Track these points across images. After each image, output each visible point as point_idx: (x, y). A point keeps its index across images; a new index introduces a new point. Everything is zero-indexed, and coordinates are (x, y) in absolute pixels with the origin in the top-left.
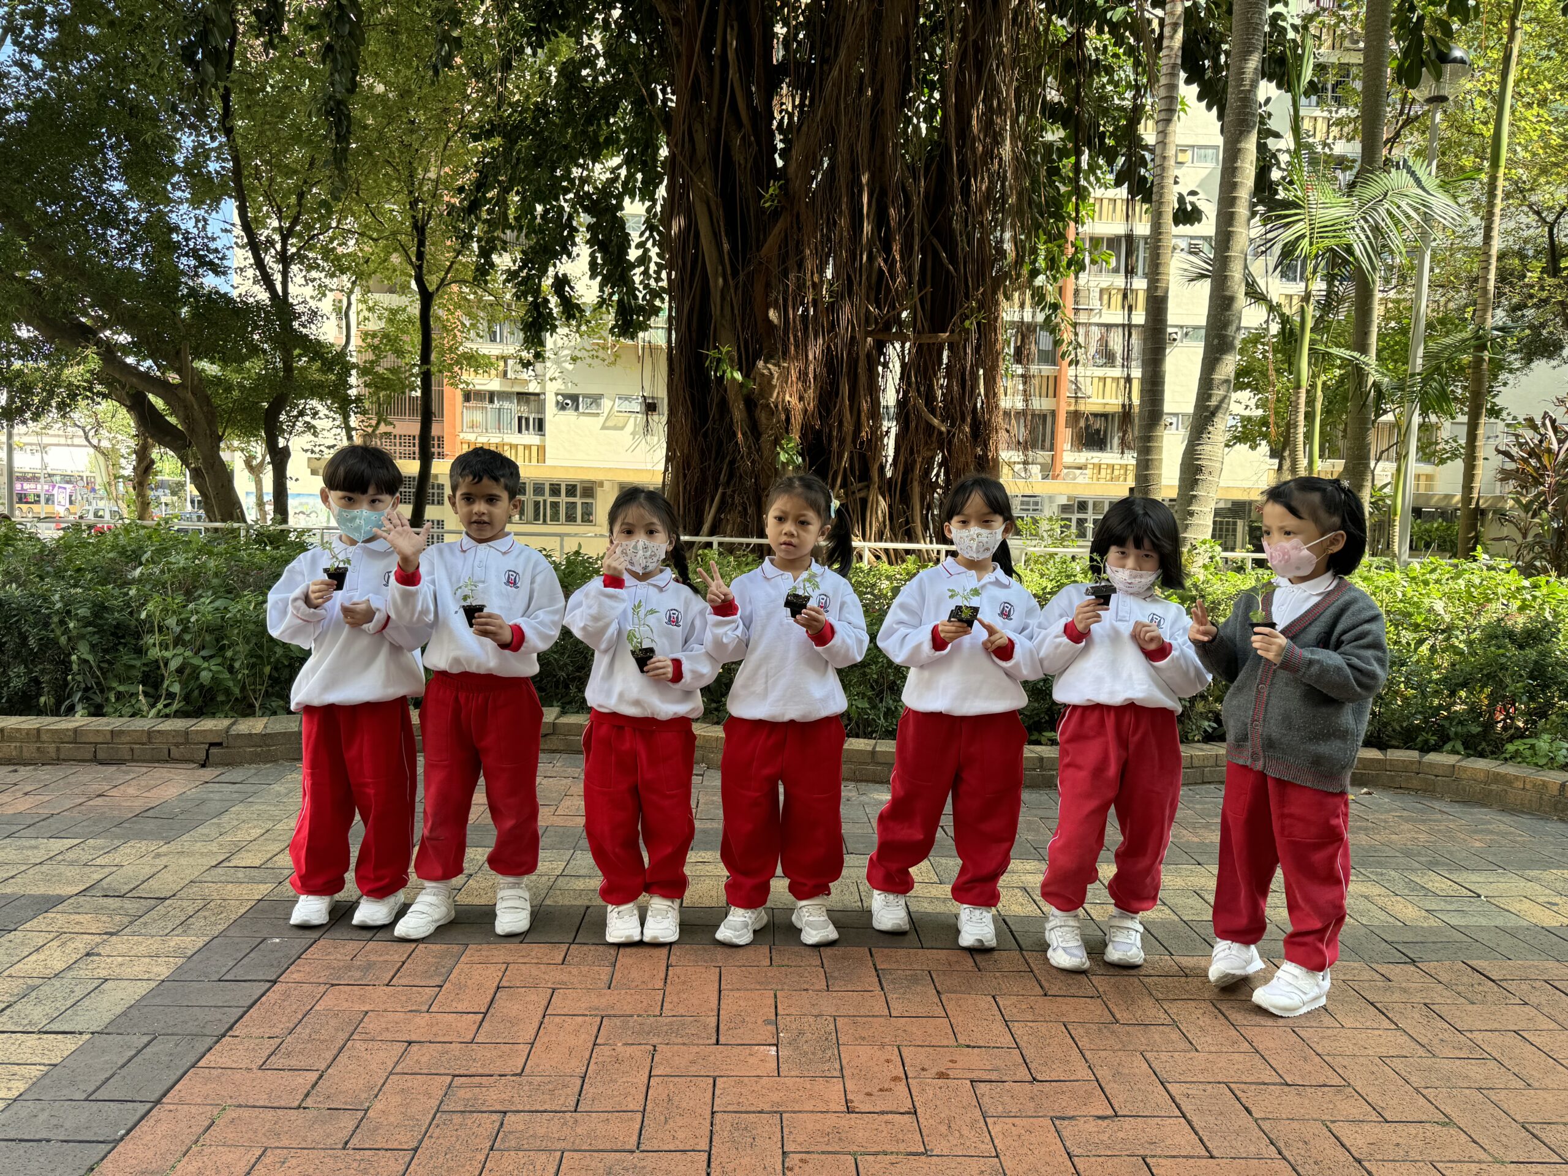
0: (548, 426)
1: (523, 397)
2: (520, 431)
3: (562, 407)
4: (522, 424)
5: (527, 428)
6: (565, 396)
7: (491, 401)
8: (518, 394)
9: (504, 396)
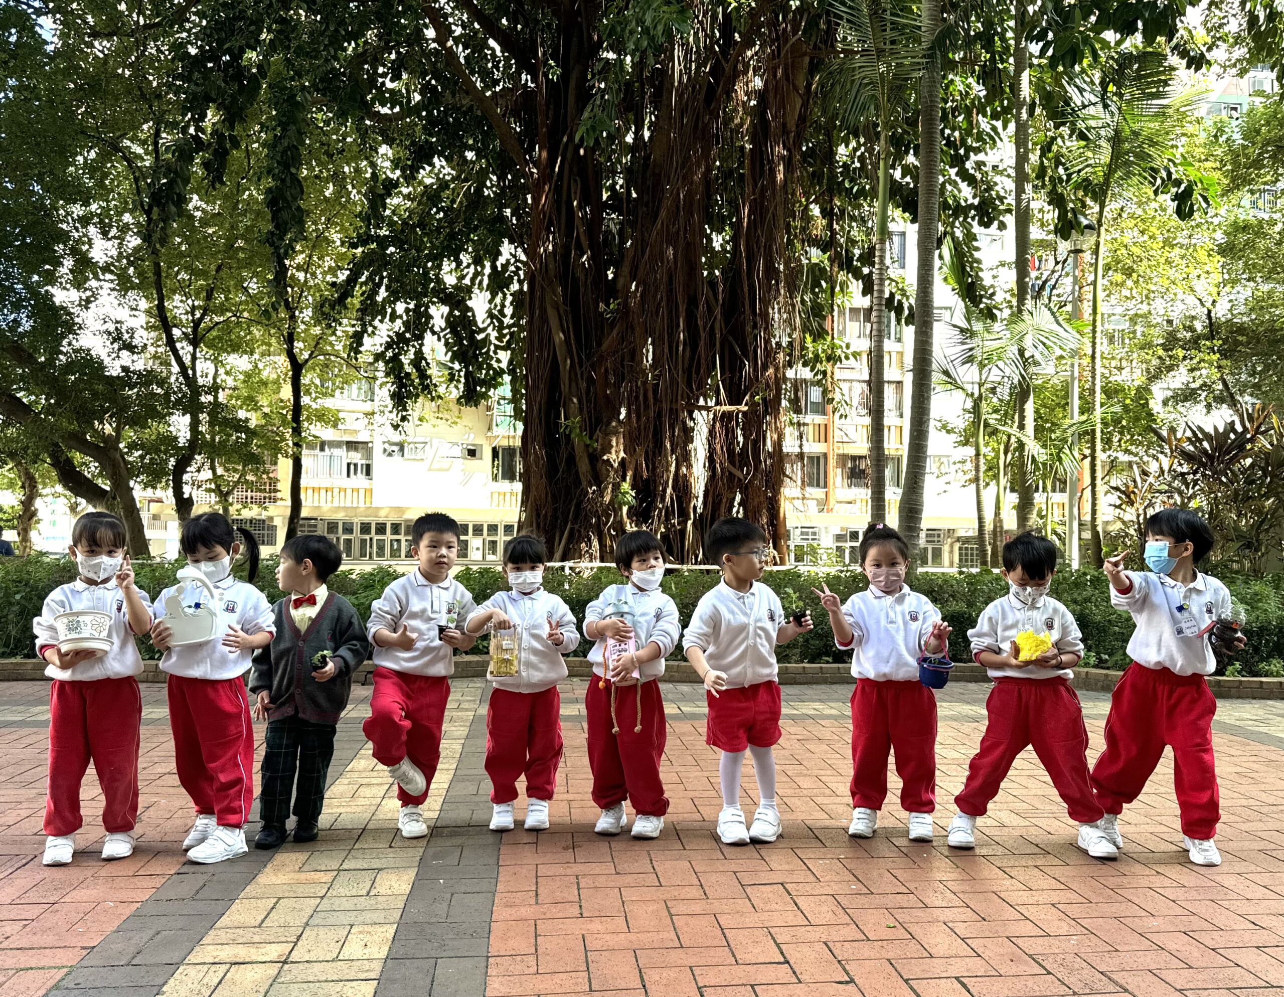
0: (375, 471)
1: (352, 445)
2: (348, 475)
3: (389, 453)
4: (351, 469)
5: (355, 473)
8: (348, 443)
9: (335, 444)
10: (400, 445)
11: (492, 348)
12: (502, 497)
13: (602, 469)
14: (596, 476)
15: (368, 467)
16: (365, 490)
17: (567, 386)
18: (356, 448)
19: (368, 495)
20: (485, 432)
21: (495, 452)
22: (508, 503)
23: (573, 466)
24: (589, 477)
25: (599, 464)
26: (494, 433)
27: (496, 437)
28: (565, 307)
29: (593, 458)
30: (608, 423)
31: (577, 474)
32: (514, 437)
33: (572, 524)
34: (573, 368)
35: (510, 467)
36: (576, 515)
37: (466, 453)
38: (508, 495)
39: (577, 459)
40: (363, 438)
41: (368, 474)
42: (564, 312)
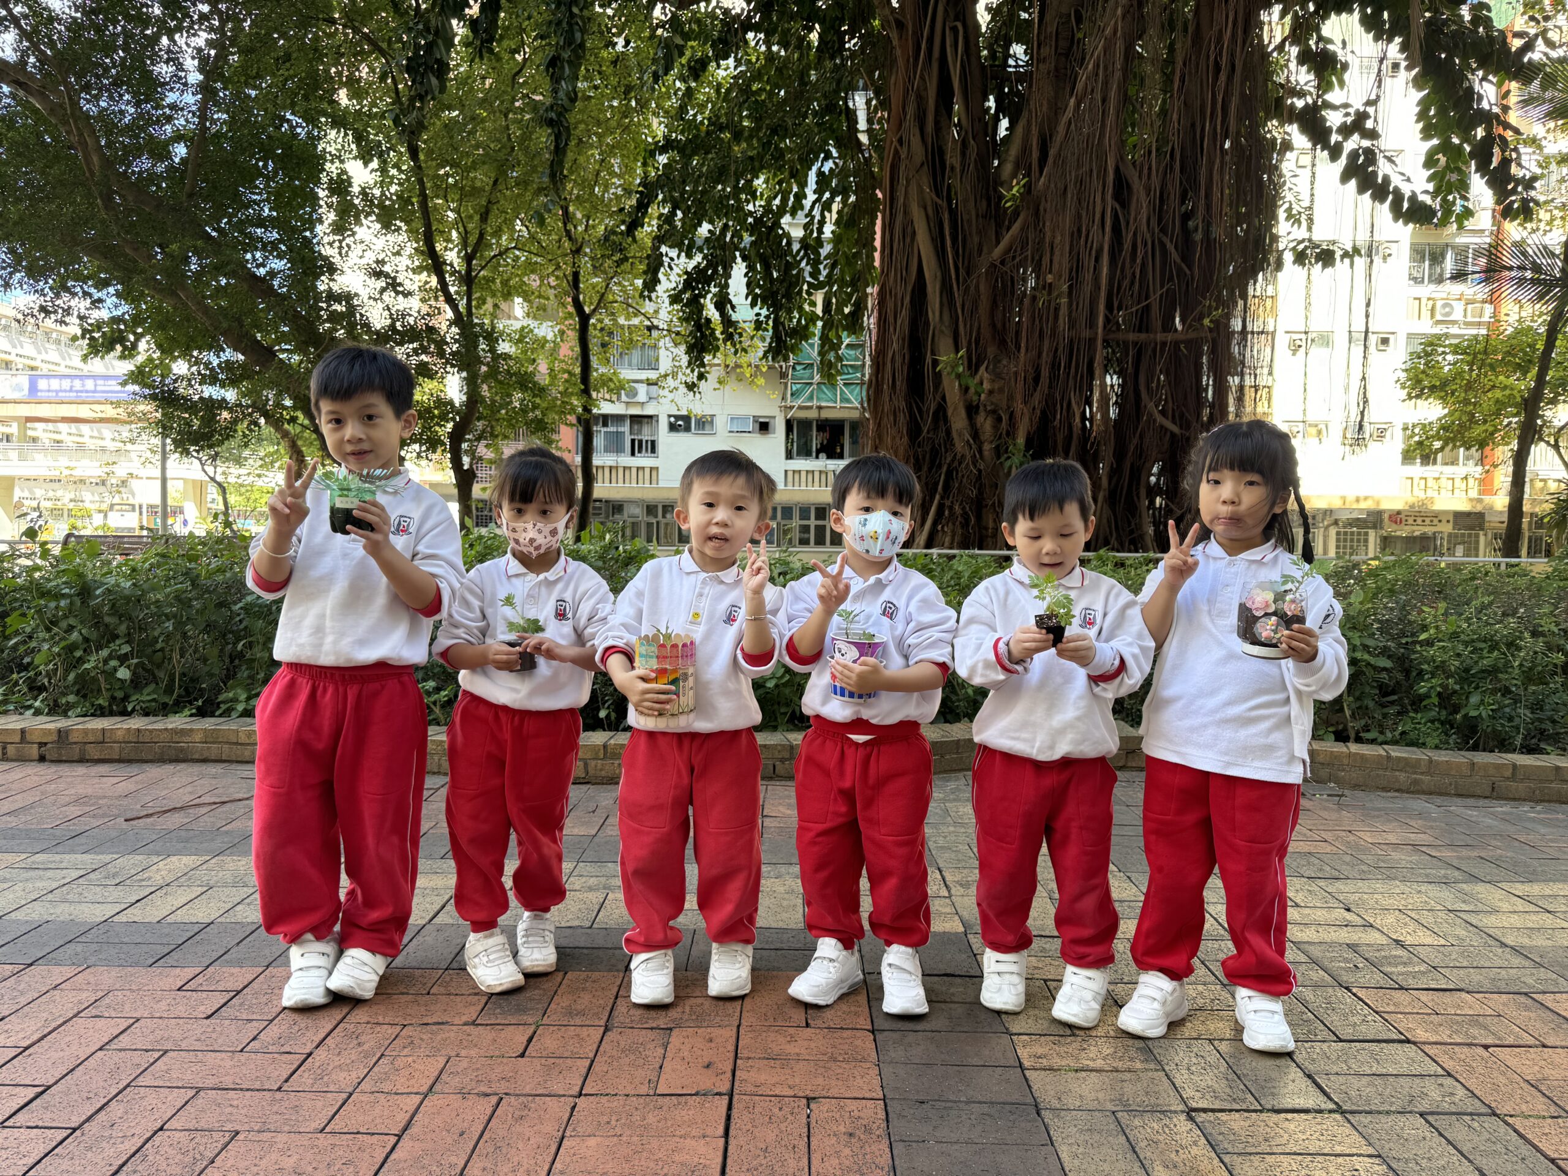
0: (661, 447)
1: (637, 420)
2: (633, 454)
3: (673, 428)
4: (636, 447)
5: (640, 451)
6: (677, 418)
7: (605, 425)
8: (632, 416)
9: (619, 418)
10: (686, 419)
11: (805, 287)
12: (797, 476)
13: (986, 424)
14: (976, 434)
15: (653, 443)
16: (651, 469)
17: (937, 314)
18: (640, 423)
19: (654, 473)
20: (779, 403)
21: (789, 424)
22: (803, 483)
23: (942, 423)
24: (967, 436)
25: (980, 418)
26: (789, 404)
27: (791, 408)
28: (939, 202)
29: (972, 410)
30: (997, 361)
31: (948, 432)
32: (811, 408)
33: (942, 498)
34: (946, 288)
35: (806, 443)
36: (947, 488)
37: (757, 426)
38: (803, 474)
39: (950, 412)
40: (648, 411)
41: (653, 450)
42: (937, 209)
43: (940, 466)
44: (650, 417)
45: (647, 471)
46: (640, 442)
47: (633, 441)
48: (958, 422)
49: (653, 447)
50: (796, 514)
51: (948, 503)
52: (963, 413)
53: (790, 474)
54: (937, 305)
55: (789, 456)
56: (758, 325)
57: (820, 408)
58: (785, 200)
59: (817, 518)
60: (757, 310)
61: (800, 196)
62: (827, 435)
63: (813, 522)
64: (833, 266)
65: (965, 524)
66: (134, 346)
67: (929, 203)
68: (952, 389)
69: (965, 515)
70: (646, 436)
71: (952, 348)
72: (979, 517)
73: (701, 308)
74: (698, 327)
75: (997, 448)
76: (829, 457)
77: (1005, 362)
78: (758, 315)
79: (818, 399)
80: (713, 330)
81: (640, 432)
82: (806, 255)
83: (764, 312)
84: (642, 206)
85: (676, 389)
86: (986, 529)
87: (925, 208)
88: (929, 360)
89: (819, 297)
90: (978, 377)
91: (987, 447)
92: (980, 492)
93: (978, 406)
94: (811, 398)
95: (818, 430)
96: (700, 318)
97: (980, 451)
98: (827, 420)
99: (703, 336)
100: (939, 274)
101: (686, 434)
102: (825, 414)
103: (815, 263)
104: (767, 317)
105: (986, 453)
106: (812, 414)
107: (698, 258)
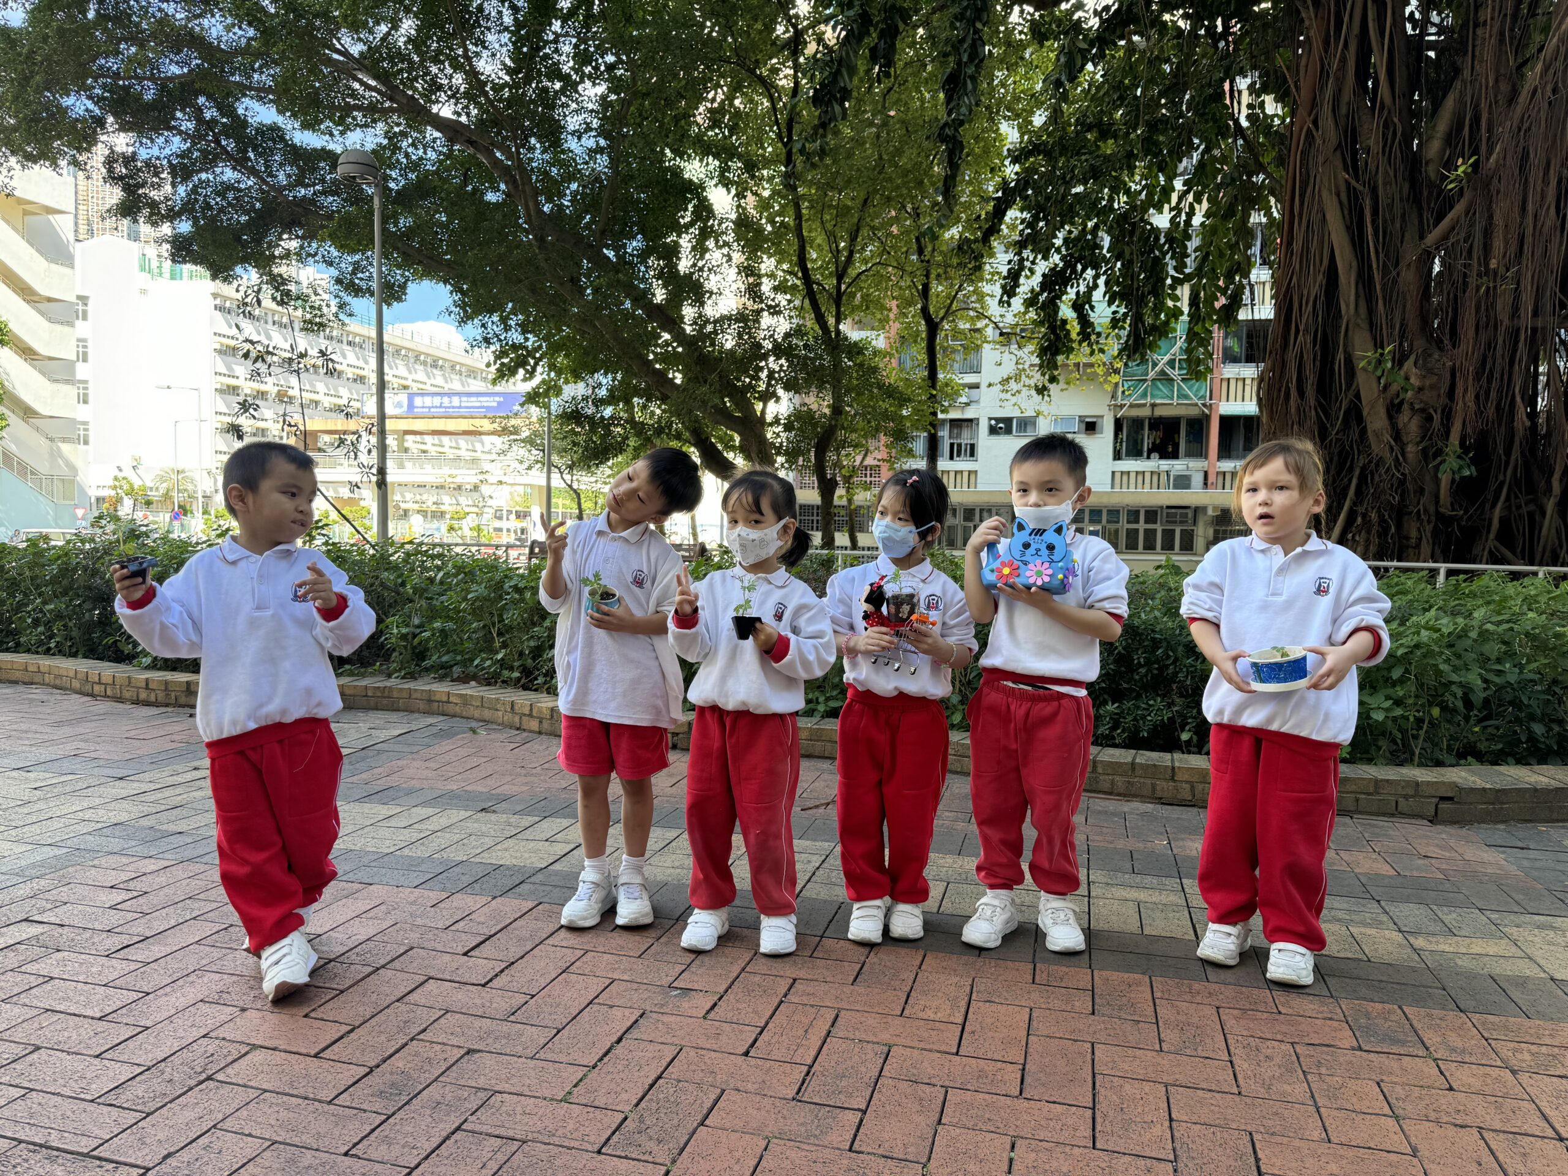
10: (1008, 421)
11: (1169, 281)
12: (1125, 478)
13: (1410, 424)
14: (1397, 436)
15: (972, 446)
16: (970, 472)
17: (1352, 306)
18: (960, 427)
19: (972, 477)
20: (1107, 400)
21: (1118, 424)
22: (1132, 485)
23: (1354, 424)
24: (1387, 437)
25: (1404, 417)
26: (1119, 402)
27: (1122, 406)
28: (1359, 187)
29: (1394, 409)
30: (1427, 355)
31: (1363, 432)
32: (1144, 405)
33: (1355, 504)
34: (1365, 280)
35: (1136, 441)
36: (1359, 492)
37: (1083, 426)
38: (1132, 476)
39: (1365, 413)
40: (969, 414)
41: (972, 454)
42: (1353, 195)
43: (1351, 470)
44: (970, 420)
45: (966, 475)
46: (959, 445)
47: (952, 445)
48: (1376, 421)
49: (972, 451)
50: (1123, 518)
51: (1361, 509)
52: (1382, 412)
53: (1118, 476)
54: (1352, 298)
55: (1117, 456)
56: (1115, 323)
57: (1153, 405)
58: (1150, 195)
59: (1146, 522)
60: (1114, 308)
61: (1167, 191)
62: (1160, 434)
63: (1142, 526)
64: (1205, 258)
65: (1383, 533)
66: (534, 369)
67: (1343, 188)
68: (1368, 388)
69: (1382, 520)
70: (965, 439)
71: (1371, 345)
72: (1399, 526)
73: (1056, 309)
74: (1053, 328)
75: (1424, 451)
76: (1164, 456)
77: (1436, 356)
78: (1114, 313)
79: (1153, 396)
80: (1068, 332)
81: (959, 436)
82: (1171, 248)
83: (1123, 310)
84: (999, 213)
85: (1019, 392)
86: (1408, 538)
87: (1338, 195)
88: (1340, 356)
89: (1184, 292)
90: (1402, 373)
91: (1410, 449)
92: (1403, 499)
93: (1402, 402)
94: (1144, 395)
95: (1150, 429)
96: (1055, 320)
97: (1403, 455)
98: (1161, 418)
99: (1058, 337)
100: (1354, 264)
101: (1007, 437)
102: (1159, 412)
103: (1181, 257)
104: (1125, 315)
105: (1410, 456)
106: (1145, 412)
107: (1056, 258)
